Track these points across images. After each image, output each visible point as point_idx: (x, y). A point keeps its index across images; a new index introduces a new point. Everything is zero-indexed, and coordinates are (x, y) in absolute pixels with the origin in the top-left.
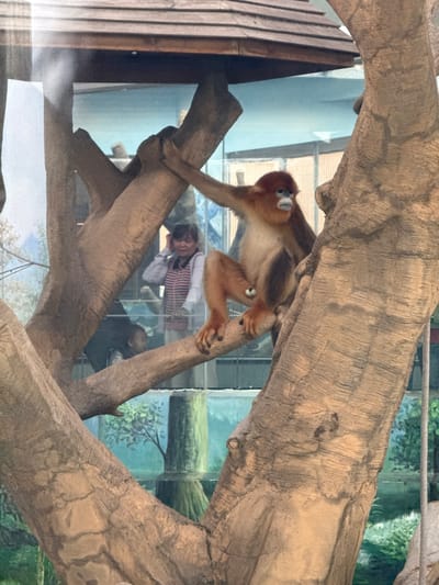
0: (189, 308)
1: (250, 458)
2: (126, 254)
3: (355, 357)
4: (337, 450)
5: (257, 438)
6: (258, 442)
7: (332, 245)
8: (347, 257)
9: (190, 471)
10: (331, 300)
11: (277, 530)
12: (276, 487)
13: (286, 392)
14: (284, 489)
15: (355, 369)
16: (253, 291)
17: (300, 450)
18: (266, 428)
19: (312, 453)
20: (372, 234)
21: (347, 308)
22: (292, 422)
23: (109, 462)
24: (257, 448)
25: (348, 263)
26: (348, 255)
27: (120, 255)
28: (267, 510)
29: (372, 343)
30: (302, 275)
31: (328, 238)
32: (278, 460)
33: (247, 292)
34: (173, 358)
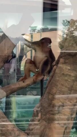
0: (11, 73)
1: (40, 115)
2: (3, 59)
3: (69, 88)
4: (63, 113)
5: (42, 109)
6: (42, 110)
7: (63, 58)
8: (67, 61)
9: (11, 117)
10: (63, 73)
11: (47, 134)
12: (47, 122)
13: (50, 97)
14: (49, 123)
15: (69, 91)
16: (38, 70)
17: (53, 113)
18: (44, 107)
19: (57, 113)
20: (74, 55)
21: (67, 75)
22: (51, 105)
23: (2, 115)
24: (41, 112)
25: (67, 63)
26: (68, 60)
27: (2, 59)
28: (44, 129)
29: (73, 84)
30: (54, 66)
31: (62, 56)
32: (48, 115)
33: (36, 70)
34: (15, 87)
